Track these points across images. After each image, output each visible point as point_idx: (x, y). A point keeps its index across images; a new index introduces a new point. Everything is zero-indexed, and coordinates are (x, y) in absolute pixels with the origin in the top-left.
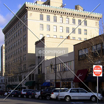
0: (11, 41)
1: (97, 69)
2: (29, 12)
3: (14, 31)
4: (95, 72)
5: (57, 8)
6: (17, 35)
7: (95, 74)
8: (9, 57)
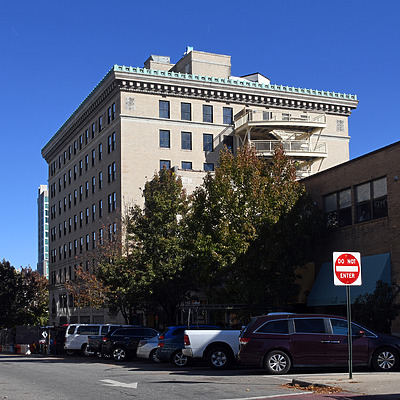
0: (72, 179)
1: (346, 264)
2: (124, 96)
3: (83, 146)
4: (338, 274)
5: (213, 81)
6: (87, 165)
7: (341, 280)
8: (62, 233)
